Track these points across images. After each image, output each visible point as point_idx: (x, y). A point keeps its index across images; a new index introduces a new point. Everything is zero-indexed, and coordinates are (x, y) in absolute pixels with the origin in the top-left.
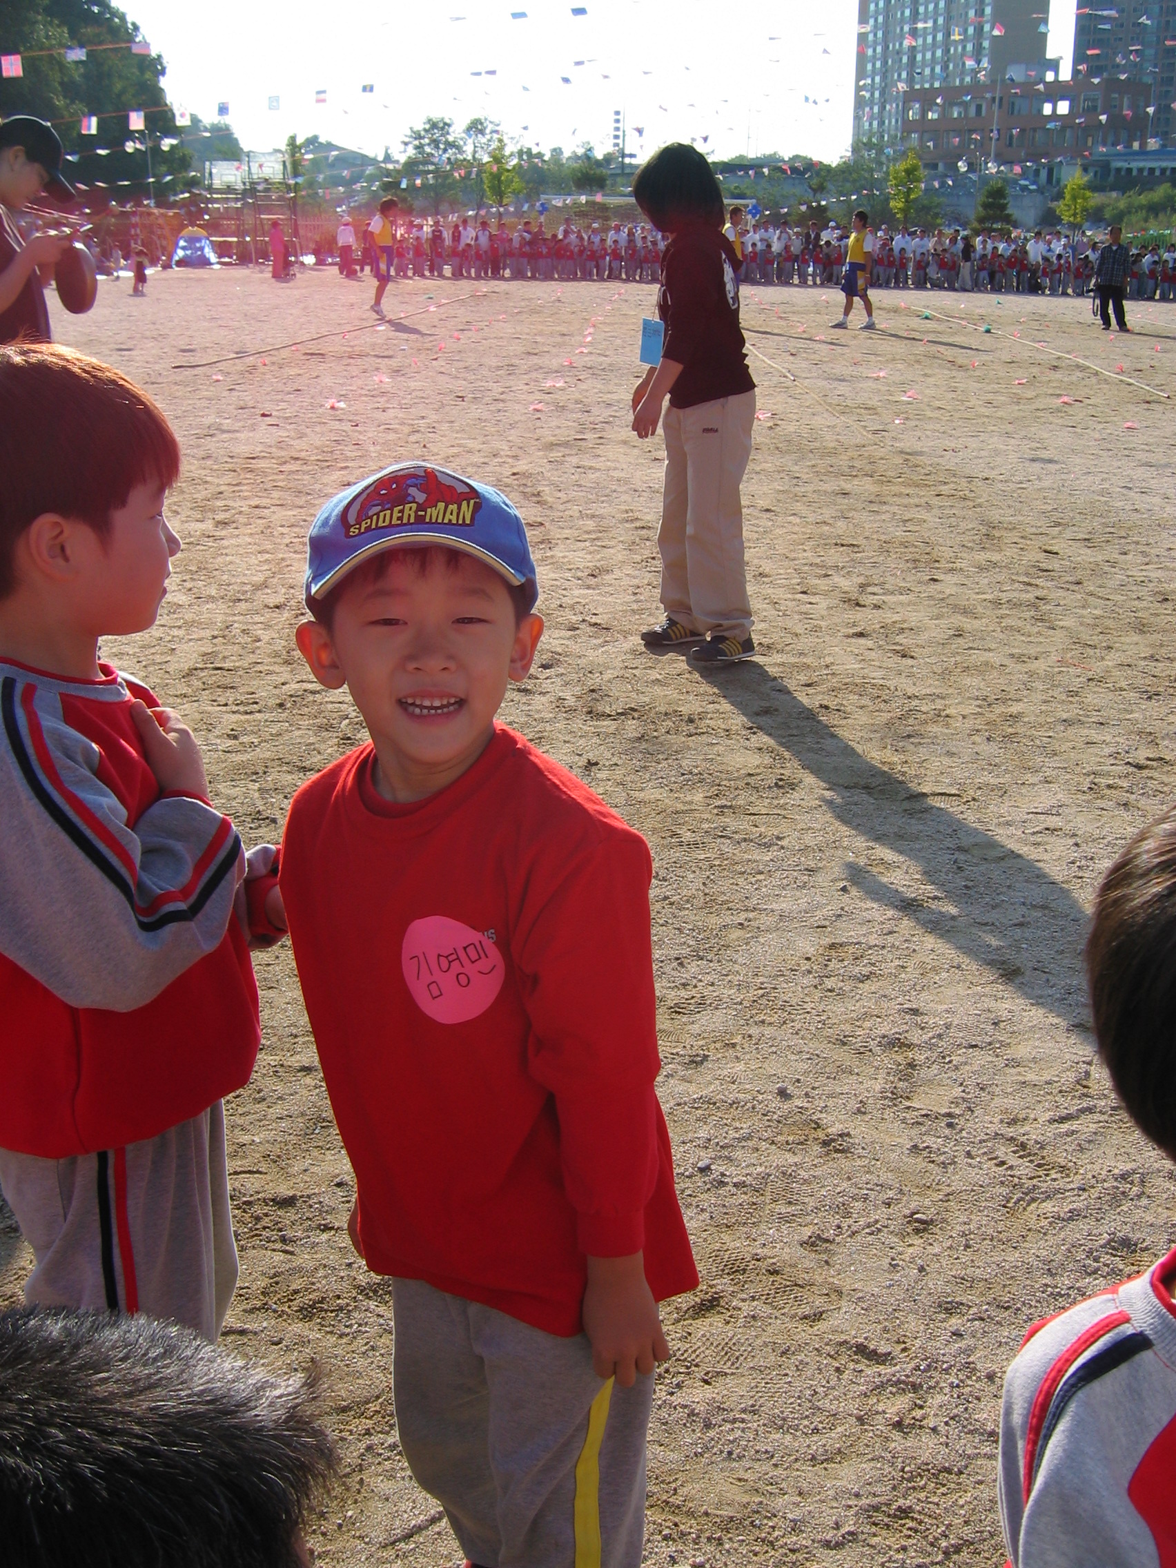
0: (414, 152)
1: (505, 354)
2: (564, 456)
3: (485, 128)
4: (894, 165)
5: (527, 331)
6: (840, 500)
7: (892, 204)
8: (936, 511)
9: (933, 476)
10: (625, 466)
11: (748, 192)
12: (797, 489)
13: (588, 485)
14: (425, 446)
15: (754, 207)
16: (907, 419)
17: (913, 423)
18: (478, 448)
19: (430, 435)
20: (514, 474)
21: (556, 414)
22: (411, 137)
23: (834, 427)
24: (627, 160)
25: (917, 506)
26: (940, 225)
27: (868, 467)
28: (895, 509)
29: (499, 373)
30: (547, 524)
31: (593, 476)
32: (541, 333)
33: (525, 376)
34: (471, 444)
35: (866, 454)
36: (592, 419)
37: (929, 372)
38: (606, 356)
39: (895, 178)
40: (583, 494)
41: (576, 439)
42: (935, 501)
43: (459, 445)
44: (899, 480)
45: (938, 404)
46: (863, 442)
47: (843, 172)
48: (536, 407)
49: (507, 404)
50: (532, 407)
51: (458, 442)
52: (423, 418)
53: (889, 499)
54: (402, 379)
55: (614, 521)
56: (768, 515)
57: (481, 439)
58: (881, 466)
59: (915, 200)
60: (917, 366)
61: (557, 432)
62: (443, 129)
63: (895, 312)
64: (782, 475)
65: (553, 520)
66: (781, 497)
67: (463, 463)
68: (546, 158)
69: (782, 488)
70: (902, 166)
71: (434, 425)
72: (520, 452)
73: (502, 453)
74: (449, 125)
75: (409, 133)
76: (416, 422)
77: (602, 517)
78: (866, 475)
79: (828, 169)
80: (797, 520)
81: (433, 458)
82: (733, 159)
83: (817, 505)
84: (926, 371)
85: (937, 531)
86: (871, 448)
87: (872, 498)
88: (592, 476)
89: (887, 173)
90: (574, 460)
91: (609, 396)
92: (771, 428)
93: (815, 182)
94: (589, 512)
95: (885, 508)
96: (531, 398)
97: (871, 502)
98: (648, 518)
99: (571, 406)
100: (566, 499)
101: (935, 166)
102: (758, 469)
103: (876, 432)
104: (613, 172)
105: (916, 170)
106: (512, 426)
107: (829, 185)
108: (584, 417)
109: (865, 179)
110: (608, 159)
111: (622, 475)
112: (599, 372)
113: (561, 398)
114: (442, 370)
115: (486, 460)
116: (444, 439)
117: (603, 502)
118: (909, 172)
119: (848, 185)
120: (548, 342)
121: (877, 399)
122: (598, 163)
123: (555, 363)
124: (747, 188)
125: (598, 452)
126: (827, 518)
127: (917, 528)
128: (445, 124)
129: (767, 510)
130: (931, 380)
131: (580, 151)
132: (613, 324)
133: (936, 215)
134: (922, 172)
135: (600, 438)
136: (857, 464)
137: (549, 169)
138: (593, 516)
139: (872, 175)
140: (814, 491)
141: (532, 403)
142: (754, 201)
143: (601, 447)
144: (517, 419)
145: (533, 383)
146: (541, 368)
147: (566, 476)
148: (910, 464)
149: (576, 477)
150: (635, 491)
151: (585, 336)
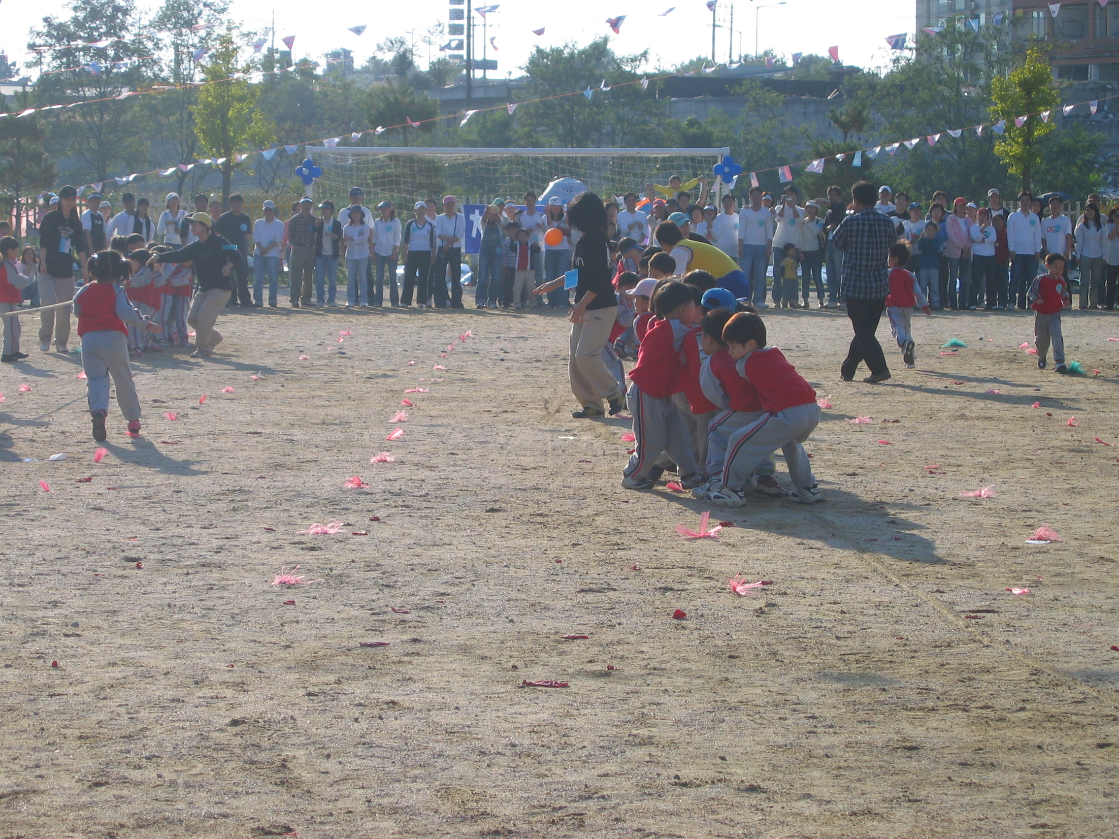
0: (56, 63)
1: (227, 468)
2: (339, 682)
3: (195, 18)
4: (1001, 73)
5: (274, 417)
6: (901, 762)
7: (999, 148)
8: (1098, 781)
9: (1090, 705)
10: (462, 701)
11: (716, 131)
12: (813, 740)
13: (385, 742)
14: (55, 665)
15: (727, 161)
16: (1037, 584)
17: (1050, 593)
18: (163, 667)
19: (70, 641)
20: (235, 723)
21: (326, 592)
22: (49, 35)
23: (889, 606)
24: (478, 74)
25: (1058, 770)
26: (1096, 184)
27: (958, 690)
28: (1014, 778)
29: (213, 507)
30: (298, 829)
31: (396, 724)
32: (302, 422)
33: (267, 514)
34: (152, 659)
35: (954, 663)
36: (397, 602)
37: (1082, 484)
38: (431, 468)
39: (1002, 99)
40: (375, 762)
41: (364, 645)
42: (1096, 759)
43: (126, 662)
44: (1022, 715)
45: (1097, 550)
46: (948, 637)
47: (902, 88)
48: (286, 578)
49: (227, 574)
50: (277, 580)
51: (123, 654)
52: (55, 604)
53: (1002, 757)
54: (18, 522)
55: (436, 818)
56: (754, 799)
57: (172, 647)
58: (985, 686)
59: (1041, 140)
60: (1055, 473)
61: (328, 629)
62: (113, 17)
63: (1012, 361)
64: (782, 712)
65: (311, 822)
66: (781, 758)
67: (133, 701)
68: (319, 71)
69: (781, 741)
70: (1013, 76)
71: (77, 619)
72: (250, 676)
73: (213, 678)
74: (126, 12)
75: (42, 28)
76: (40, 613)
77: (411, 812)
78: (955, 706)
79: (870, 81)
80: (810, 808)
81: (71, 691)
82: (685, 68)
83: (855, 774)
84: (1075, 483)
85: (1100, 824)
86: (963, 648)
87: (967, 755)
88: (394, 723)
89: (987, 88)
90: (359, 689)
91: (435, 552)
92: (760, 612)
93: (844, 112)
94: (385, 801)
95: (992, 776)
96: (277, 559)
97: (964, 764)
98: (507, 810)
99: (357, 576)
100: (338, 775)
101: (1081, 72)
102: (733, 699)
103: (974, 614)
104: (449, 97)
105: (1042, 82)
106: (236, 619)
107: (871, 114)
108: (385, 599)
109: (944, 99)
110: (440, 70)
111: (456, 719)
112: (417, 503)
113: (337, 556)
114: (100, 502)
115: (180, 693)
116: (96, 649)
117: (414, 779)
118: (1027, 86)
119: (912, 113)
120: (317, 440)
121: (975, 543)
122: (421, 81)
123: (327, 485)
124: (714, 122)
125: (409, 670)
126: (874, 800)
127: (1061, 818)
128: (117, 9)
129: (753, 789)
130: (1082, 502)
131: (388, 57)
132: (447, 400)
133: (1089, 166)
134: (1056, 83)
135: (415, 641)
136: (936, 683)
137: (325, 94)
138: (394, 810)
139: (958, 93)
140: (848, 745)
141: (277, 571)
142: (726, 150)
143: (416, 660)
144: (246, 603)
145: (282, 528)
146: (299, 495)
147: (342, 724)
148: (1044, 680)
149: (364, 724)
150: (483, 753)
151: (391, 427)
